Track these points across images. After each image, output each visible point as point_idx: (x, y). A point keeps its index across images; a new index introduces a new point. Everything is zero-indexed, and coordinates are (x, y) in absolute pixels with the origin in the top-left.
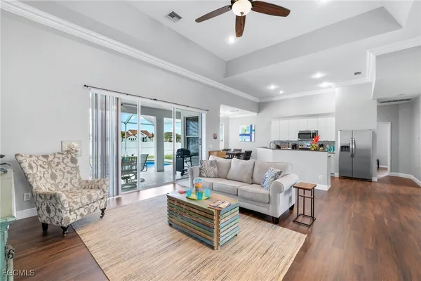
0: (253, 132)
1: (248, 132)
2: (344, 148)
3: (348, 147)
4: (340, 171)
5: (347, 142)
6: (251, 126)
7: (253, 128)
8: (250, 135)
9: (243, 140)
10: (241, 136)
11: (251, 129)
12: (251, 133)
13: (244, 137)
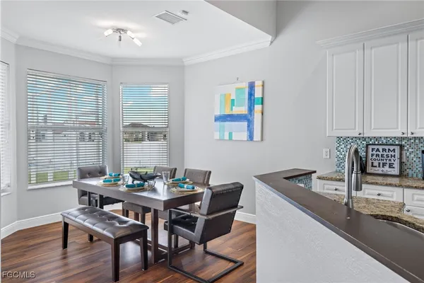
0: (258, 108)
1: (242, 109)
6: (252, 86)
7: (258, 94)
8: (247, 118)
9: (227, 137)
10: (218, 123)
11: (251, 94)
12: (251, 109)
13: (228, 125)
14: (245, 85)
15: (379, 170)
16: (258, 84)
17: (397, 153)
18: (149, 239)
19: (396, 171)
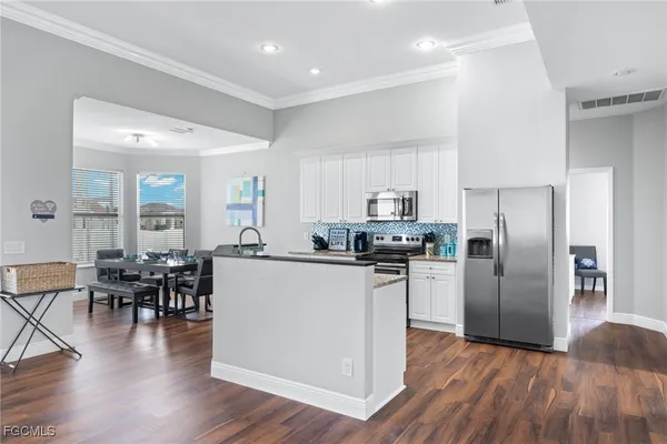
0: (260, 199)
1: (248, 200)
2: (478, 246)
3: (488, 242)
4: (471, 315)
5: (485, 226)
6: (255, 179)
7: (260, 187)
8: (251, 207)
9: (236, 224)
10: (229, 211)
11: (255, 187)
12: (255, 200)
13: (237, 212)
14: (250, 179)
15: (335, 247)
16: (260, 179)
17: (345, 235)
18: (161, 303)
19: (344, 248)
